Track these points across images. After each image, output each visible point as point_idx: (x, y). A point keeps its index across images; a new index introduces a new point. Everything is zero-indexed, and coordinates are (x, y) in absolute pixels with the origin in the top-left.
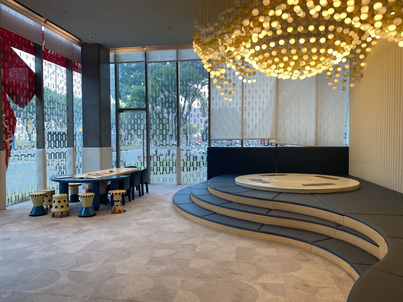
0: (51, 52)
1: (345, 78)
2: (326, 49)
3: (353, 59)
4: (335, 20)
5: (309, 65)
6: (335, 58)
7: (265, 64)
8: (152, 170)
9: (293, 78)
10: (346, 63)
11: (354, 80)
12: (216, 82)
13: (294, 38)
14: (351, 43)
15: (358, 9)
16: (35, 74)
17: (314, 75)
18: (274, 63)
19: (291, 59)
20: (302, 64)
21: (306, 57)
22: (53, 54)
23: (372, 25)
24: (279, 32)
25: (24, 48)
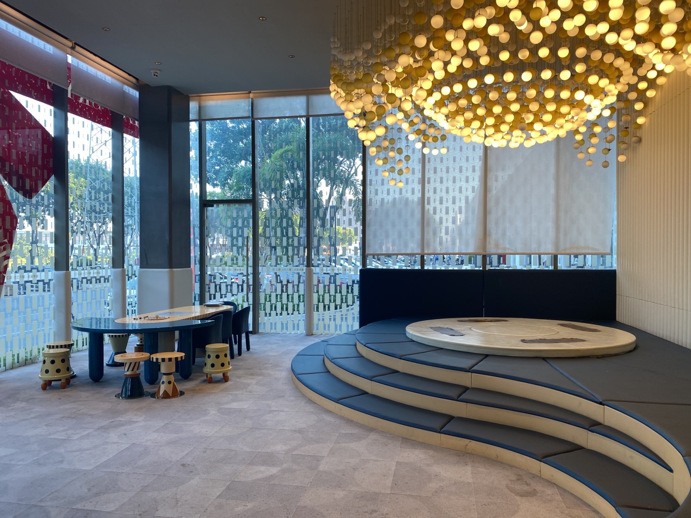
0: (85, 101)
1: (608, 146)
2: (571, 92)
3: (624, 111)
4: (588, 37)
5: (541, 121)
6: (589, 109)
7: (460, 119)
8: (262, 309)
9: (513, 145)
10: (610, 118)
11: (625, 150)
12: (375, 153)
13: (511, 72)
14: (618, 82)
15: (629, 17)
16: (54, 139)
17: (550, 140)
18: (476, 117)
19: (506, 110)
20: (528, 119)
21: (534, 107)
22: (87, 104)
23: (658, 46)
24: (484, 61)
25: (35, 93)
